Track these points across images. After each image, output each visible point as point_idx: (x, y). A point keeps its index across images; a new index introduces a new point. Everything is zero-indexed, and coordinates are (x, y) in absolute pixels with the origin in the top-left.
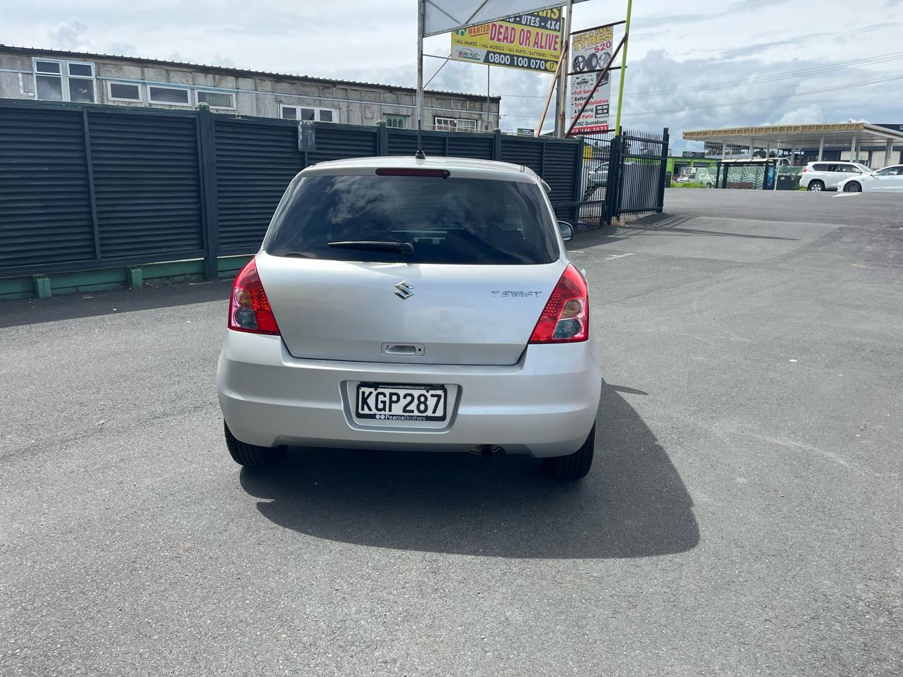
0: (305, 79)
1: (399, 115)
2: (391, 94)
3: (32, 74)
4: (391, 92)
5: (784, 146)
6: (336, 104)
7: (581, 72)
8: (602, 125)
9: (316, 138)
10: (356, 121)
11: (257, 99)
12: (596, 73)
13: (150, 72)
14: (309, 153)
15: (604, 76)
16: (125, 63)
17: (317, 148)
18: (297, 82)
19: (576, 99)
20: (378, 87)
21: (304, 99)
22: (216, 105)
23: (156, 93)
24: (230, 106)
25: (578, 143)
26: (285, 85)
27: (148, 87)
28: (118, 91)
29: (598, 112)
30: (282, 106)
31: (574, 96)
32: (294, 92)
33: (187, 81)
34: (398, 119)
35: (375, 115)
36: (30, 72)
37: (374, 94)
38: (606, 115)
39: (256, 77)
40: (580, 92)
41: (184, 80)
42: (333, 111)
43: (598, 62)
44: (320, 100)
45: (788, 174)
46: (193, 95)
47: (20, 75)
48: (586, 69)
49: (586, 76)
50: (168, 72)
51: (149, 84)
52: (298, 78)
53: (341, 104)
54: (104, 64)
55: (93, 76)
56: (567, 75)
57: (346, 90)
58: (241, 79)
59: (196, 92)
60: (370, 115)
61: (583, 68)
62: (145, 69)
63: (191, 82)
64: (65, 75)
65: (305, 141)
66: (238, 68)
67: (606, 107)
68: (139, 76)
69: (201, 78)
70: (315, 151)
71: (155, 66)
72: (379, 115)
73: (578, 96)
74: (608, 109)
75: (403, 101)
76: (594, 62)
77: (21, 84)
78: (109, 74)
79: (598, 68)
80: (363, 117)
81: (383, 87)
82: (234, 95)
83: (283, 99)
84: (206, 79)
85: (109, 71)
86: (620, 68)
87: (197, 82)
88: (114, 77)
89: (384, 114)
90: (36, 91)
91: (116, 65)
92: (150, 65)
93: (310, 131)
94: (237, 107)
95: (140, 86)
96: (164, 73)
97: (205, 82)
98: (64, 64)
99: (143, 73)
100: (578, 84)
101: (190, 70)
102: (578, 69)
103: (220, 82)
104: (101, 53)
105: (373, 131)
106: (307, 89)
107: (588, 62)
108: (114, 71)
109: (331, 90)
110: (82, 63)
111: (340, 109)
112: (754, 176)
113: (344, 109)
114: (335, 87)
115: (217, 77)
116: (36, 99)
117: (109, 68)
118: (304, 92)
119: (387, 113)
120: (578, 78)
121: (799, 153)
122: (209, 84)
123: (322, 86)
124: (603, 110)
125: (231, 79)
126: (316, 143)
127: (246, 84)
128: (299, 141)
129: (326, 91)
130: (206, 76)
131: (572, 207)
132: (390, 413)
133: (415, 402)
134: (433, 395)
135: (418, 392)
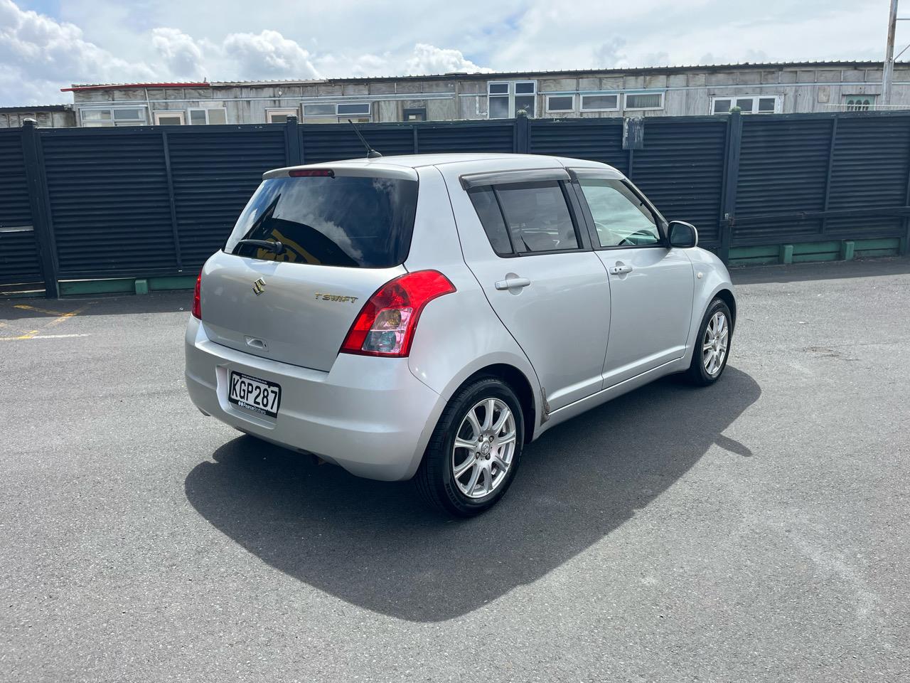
0: (746, 66)
1: (864, 95)
2: (856, 71)
3: (486, 96)
4: (856, 69)
6: (782, 89)
9: (645, 134)
10: (805, 108)
11: (687, 95)
13: (584, 82)
14: (634, 151)
16: (564, 77)
17: (645, 145)
18: (735, 71)
20: (838, 64)
21: (741, 89)
22: (644, 107)
23: (587, 102)
24: (658, 106)
26: (721, 77)
27: (581, 97)
28: (555, 104)
30: (714, 99)
32: (731, 82)
33: (618, 86)
34: (863, 99)
35: (832, 97)
36: (485, 94)
37: (833, 73)
39: (689, 73)
41: (615, 86)
42: (776, 97)
44: (761, 88)
46: (622, 99)
47: (477, 98)
50: (600, 80)
51: (582, 94)
52: (738, 67)
53: (788, 89)
54: (545, 80)
55: (535, 93)
57: (796, 72)
58: (673, 76)
59: (625, 96)
60: (825, 99)
62: (580, 80)
63: (621, 87)
64: (512, 94)
65: (630, 138)
66: (670, 66)
68: (574, 87)
69: (631, 80)
70: (642, 148)
71: (590, 76)
72: (837, 97)
75: (870, 77)
77: (477, 105)
78: (548, 89)
80: (816, 101)
81: (846, 64)
82: (663, 94)
83: (716, 92)
84: (636, 82)
85: (549, 86)
87: (627, 86)
88: (553, 91)
89: (843, 95)
90: (488, 111)
91: (555, 80)
92: (585, 76)
93: (638, 127)
94: (665, 105)
95: (574, 97)
96: (597, 81)
97: (634, 85)
98: (512, 84)
99: (578, 84)
101: (622, 75)
103: (650, 83)
104: (543, 70)
105: (722, 120)
106: (747, 77)
108: (552, 85)
109: (776, 75)
110: (526, 82)
111: (785, 95)
113: (791, 94)
114: (782, 70)
115: (648, 78)
116: (488, 118)
117: (548, 83)
118: (743, 81)
119: (847, 93)
122: (639, 86)
123: (764, 72)
125: (662, 78)
126: (644, 140)
127: (678, 80)
128: (624, 139)
129: (770, 76)
130: (636, 79)
132: (247, 402)
133: (262, 395)
134: (272, 392)
135: (263, 387)
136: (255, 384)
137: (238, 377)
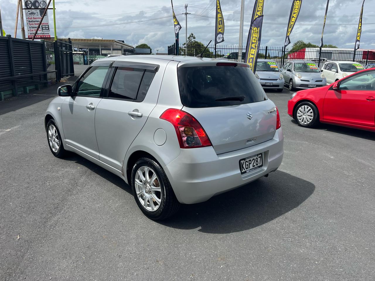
5: (80, 47)
7: (30, 9)
8: (46, 35)
12: (39, 10)
15: (44, 12)
19: (29, 21)
25: (42, 43)
29: (43, 28)
31: (28, 20)
38: (48, 30)
40: (31, 18)
43: (39, 5)
45: (92, 59)
48: (33, 7)
49: (33, 11)
56: (22, 9)
61: (31, 7)
67: (47, 26)
73: (31, 20)
74: (48, 28)
76: (37, 5)
79: (40, 7)
86: (52, 9)
100: (29, 14)
102: (28, 7)
107: (34, 4)
112: (79, 59)
120: (29, 11)
121: (86, 50)
124: (46, 28)
131: (45, 74)
132: (250, 169)
133: (255, 162)
134: (259, 157)
135: (255, 158)
136: (251, 159)
137: (244, 161)
